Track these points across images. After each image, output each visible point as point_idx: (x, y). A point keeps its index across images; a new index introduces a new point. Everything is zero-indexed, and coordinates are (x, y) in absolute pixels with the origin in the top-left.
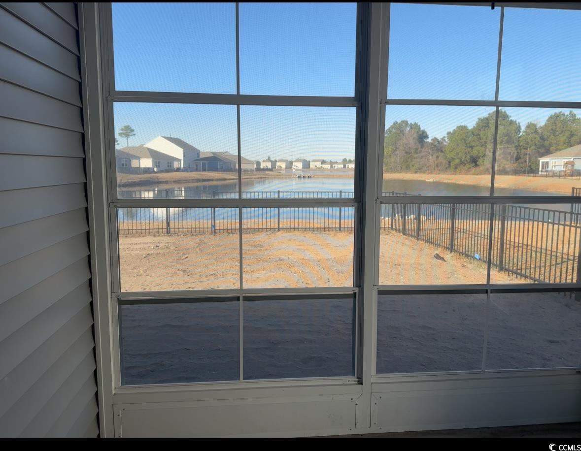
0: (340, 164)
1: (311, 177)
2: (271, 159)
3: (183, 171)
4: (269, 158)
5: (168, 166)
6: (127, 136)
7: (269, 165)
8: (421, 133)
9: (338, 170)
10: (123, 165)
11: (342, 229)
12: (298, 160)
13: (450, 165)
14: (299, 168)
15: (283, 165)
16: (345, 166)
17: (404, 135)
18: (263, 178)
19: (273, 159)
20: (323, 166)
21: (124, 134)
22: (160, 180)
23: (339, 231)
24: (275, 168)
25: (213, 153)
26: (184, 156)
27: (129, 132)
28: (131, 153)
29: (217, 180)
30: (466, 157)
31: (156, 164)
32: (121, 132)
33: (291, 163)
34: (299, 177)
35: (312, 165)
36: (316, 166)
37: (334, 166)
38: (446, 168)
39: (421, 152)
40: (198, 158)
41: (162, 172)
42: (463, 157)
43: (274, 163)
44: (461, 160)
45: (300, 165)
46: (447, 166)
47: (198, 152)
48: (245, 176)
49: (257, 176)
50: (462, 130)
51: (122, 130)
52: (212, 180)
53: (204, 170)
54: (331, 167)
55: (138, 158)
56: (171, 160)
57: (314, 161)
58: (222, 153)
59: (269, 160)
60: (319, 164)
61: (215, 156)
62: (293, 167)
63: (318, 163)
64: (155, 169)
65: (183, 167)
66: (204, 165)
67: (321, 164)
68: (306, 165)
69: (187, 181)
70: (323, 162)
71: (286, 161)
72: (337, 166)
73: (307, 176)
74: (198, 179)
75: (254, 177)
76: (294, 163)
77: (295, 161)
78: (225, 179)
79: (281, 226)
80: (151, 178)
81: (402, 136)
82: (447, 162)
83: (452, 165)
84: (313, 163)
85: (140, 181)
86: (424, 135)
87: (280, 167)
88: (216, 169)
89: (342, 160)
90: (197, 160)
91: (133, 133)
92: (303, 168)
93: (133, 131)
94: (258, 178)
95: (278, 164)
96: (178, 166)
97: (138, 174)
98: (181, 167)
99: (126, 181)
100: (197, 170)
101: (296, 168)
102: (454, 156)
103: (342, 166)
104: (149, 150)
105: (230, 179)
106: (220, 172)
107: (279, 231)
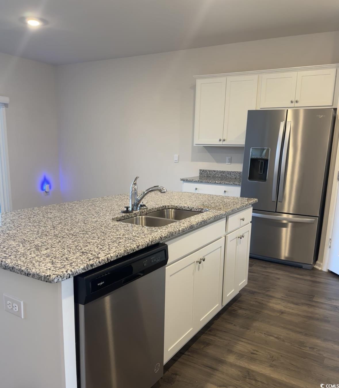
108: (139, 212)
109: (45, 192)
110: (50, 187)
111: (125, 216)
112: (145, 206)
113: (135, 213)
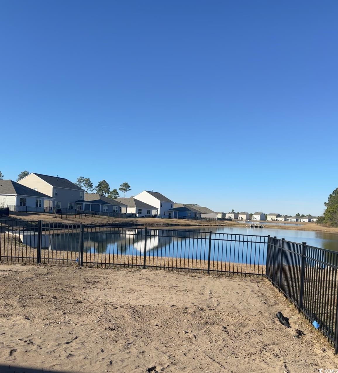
0: (293, 218)
1: (262, 227)
2: (235, 212)
3: (159, 217)
4: (233, 210)
5: (148, 213)
6: (125, 190)
7: (232, 216)
9: (291, 223)
10: (114, 211)
11: (211, 272)
12: (257, 214)
14: (257, 220)
15: (244, 217)
16: (297, 220)
18: (222, 225)
19: (236, 212)
20: (278, 219)
21: (123, 189)
22: (138, 223)
23: (207, 274)
24: (237, 219)
25: (184, 205)
26: (161, 206)
27: (127, 188)
28: (122, 202)
29: (183, 225)
31: (139, 211)
32: (121, 187)
33: (251, 215)
34: (252, 227)
35: (268, 218)
36: (272, 219)
37: (288, 220)
40: (172, 208)
41: (143, 217)
43: (236, 215)
45: (258, 218)
47: (172, 203)
48: (206, 223)
49: (216, 224)
51: (122, 186)
52: (179, 225)
53: (175, 217)
54: (285, 220)
55: (126, 206)
56: (150, 208)
57: (270, 214)
58: (193, 205)
59: (233, 212)
60: (274, 218)
61: (185, 207)
62: (253, 219)
63: (274, 216)
64: (137, 215)
65: (160, 215)
66: (175, 213)
67: (277, 217)
68: (264, 217)
69: (158, 225)
70: (278, 216)
71: (247, 214)
72: (290, 220)
73: (259, 226)
74: (167, 224)
75: (214, 224)
76: (253, 216)
77: (254, 214)
78: (189, 225)
79: (147, 264)
80: (131, 221)
84: (269, 216)
85: (122, 223)
87: (241, 218)
88: (184, 217)
89: (295, 215)
90: (170, 210)
91: (129, 189)
92: (260, 220)
93: (129, 187)
94: (217, 225)
95: (240, 216)
96: (155, 214)
97: (123, 218)
98: (157, 214)
99: (112, 222)
100: (170, 217)
101: (255, 220)
103: (295, 220)
104: (135, 200)
105: (193, 225)
106: (187, 220)
107: (144, 268)
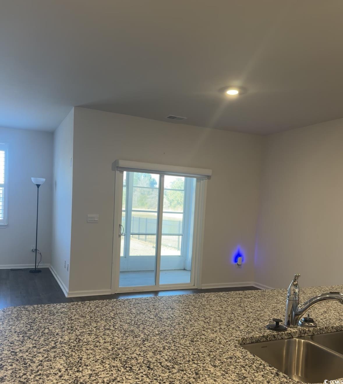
8: (152, 180)
13: (171, 204)
17: (140, 181)
30: (181, 199)
38: (169, 207)
39: (152, 194)
42: (179, 199)
44: (178, 202)
46: (169, 205)
50: (179, 181)
81: (139, 181)
82: (169, 202)
83: (172, 204)
86: (155, 182)
102: (174, 198)
108: (298, 332)
109: (237, 265)
110: (243, 261)
111: (269, 337)
112: (312, 321)
113: (290, 333)
